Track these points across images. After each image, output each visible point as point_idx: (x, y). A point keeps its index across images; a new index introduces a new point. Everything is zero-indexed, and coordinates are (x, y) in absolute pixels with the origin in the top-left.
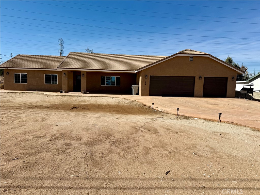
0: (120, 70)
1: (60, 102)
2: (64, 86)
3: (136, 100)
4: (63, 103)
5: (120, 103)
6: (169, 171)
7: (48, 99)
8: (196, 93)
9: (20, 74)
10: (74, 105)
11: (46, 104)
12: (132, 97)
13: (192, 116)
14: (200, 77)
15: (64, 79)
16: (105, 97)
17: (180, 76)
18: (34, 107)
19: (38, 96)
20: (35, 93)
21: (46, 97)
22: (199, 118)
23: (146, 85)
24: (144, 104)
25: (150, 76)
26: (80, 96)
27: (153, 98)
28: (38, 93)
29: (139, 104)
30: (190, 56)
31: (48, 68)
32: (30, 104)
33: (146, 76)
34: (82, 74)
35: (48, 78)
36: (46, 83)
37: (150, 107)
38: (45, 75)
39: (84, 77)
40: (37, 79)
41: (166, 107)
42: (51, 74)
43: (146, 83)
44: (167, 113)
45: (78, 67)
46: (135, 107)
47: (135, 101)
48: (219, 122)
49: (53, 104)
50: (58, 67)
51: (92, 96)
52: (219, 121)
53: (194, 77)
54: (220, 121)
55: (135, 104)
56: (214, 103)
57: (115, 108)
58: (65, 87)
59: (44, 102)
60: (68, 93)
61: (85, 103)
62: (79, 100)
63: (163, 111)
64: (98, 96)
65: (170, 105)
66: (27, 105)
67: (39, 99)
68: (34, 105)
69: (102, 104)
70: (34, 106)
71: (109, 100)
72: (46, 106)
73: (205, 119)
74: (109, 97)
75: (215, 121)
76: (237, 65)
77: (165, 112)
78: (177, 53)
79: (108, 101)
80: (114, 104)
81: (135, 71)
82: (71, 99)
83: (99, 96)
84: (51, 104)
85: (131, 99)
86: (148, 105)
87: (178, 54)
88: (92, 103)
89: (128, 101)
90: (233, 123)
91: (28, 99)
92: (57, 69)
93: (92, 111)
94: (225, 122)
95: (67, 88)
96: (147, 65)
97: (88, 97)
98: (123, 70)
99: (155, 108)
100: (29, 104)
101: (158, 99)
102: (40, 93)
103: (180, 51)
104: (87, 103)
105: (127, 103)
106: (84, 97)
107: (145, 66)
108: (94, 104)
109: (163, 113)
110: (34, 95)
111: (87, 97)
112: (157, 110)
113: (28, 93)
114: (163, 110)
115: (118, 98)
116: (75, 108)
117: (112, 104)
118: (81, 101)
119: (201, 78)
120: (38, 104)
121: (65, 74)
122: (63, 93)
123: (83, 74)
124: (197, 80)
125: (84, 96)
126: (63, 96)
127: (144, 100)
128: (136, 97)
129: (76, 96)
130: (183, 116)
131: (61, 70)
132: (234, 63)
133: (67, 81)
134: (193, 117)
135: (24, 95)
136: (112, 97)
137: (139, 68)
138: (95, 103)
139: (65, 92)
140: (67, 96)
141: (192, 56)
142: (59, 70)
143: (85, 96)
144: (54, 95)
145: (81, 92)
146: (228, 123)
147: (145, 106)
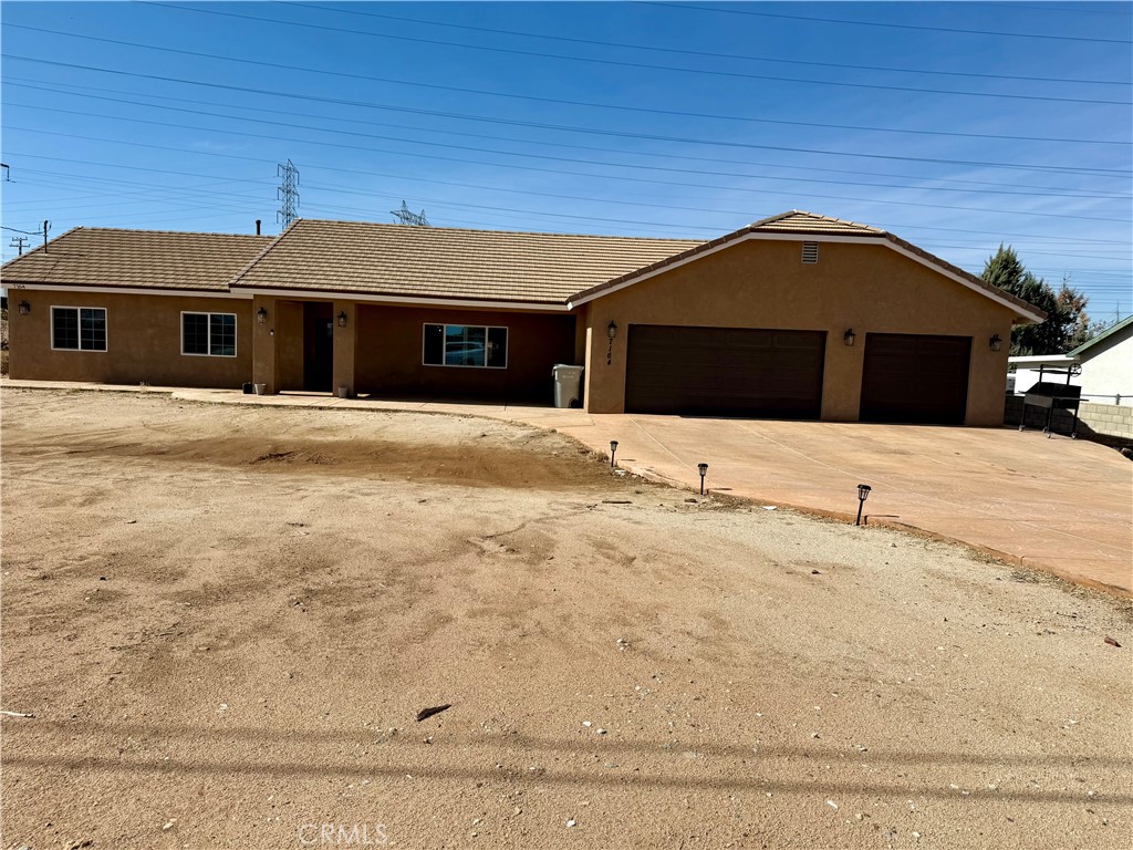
0: (502, 297)
1: (225, 433)
2: (260, 365)
3: (558, 430)
4: (237, 435)
5: (484, 439)
6: (446, 707)
7: (180, 418)
8: (828, 402)
9: (76, 311)
10: (276, 445)
11: (162, 436)
12: (548, 415)
13: (758, 496)
14: (849, 333)
15: (260, 332)
16: (431, 413)
17: (760, 326)
18: (102, 450)
19: (142, 403)
20: (137, 395)
21: (175, 410)
22: (781, 508)
23: (609, 363)
24: (585, 443)
25: (631, 326)
26: (321, 408)
27: (638, 422)
28: (149, 393)
29: (563, 444)
30: (806, 243)
31: (195, 286)
32: (90, 438)
33: (612, 325)
34: (336, 313)
35: (194, 327)
36: (185, 351)
37: (603, 458)
38: (185, 316)
39: (345, 326)
40: (150, 331)
41: (669, 460)
42: (209, 314)
43: (609, 356)
44: (663, 485)
45: (322, 281)
46: (540, 457)
47: (554, 431)
48: (858, 524)
49: (191, 439)
50: (232, 282)
51: (373, 407)
52: (860, 520)
53: (823, 335)
54: (862, 518)
55: (548, 445)
56: (894, 448)
57: (452, 459)
58: (263, 368)
59: (154, 429)
60: (276, 393)
61: (331, 438)
62: (312, 425)
63: (648, 475)
64: (400, 411)
65: (695, 450)
66: (73, 442)
67: (138, 417)
68: (107, 440)
69: (402, 444)
70: (104, 443)
71: (444, 426)
72: (157, 445)
73: (804, 512)
74: (449, 414)
75: (845, 519)
76: (1039, 286)
77: (657, 479)
78: (748, 226)
79: (436, 430)
80: (455, 442)
81: (566, 303)
82: (278, 421)
83: (405, 411)
84: (183, 438)
85: (539, 425)
86: (597, 450)
87: (752, 230)
88: (361, 436)
89: (520, 433)
90: (911, 529)
91: (90, 418)
92: (229, 291)
93: (343, 471)
94: (880, 527)
95: (273, 375)
96: (615, 277)
97: (356, 412)
98: (514, 297)
99: (620, 464)
100: (86, 439)
101: (657, 424)
102: (159, 393)
103: (763, 218)
104: (336, 439)
105: (514, 439)
106: (340, 413)
107: (607, 281)
108: (370, 442)
109: (647, 482)
110: (126, 400)
111: (348, 414)
112: (628, 473)
113: (106, 391)
114: (650, 473)
115: (485, 417)
116: (276, 456)
117: (446, 443)
118: (318, 429)
119: (851, 338)
120: (124, 439)
121: (263, 312)
122: (257, 396)
123: (343, 315)
124: (833, 345)
125: (339, 409)
126: (248, 405)
127: (590, 430)
128: (566, 414)
129: (304, 407)
130: (723, 495)
131: (248, 294)
132: (1026, 275)
133: (273, 344)
134: (758, 503)
135: (84, 398)
136: (462, 415)
137: (578, 291)
138: (372, 438)
139: (265, 392)
140: (267, 406)
141: (816, 243)
142: (236, 293)
143: (344, 409)
144: (210, 403)
145: (331, 391)
146: (893, 529)
147: (585, 452)
